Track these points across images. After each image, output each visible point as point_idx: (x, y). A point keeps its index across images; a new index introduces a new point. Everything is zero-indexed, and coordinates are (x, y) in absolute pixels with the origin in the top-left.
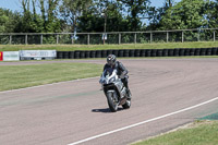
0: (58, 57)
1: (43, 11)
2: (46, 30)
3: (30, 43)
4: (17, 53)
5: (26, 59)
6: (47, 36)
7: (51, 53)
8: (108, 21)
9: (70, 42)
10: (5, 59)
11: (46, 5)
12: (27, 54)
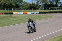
0: (39, 13)
1: (36, 3)
2: (37, 7)
3: (33, 10)
4: (30, 12)
5: (32, 14)
6: (37, 8)
7: (38, 12)
8: (51, 5)
9: (42, 10)
10: (28, 14)
11: (37, 2)
12: (33, 13)
